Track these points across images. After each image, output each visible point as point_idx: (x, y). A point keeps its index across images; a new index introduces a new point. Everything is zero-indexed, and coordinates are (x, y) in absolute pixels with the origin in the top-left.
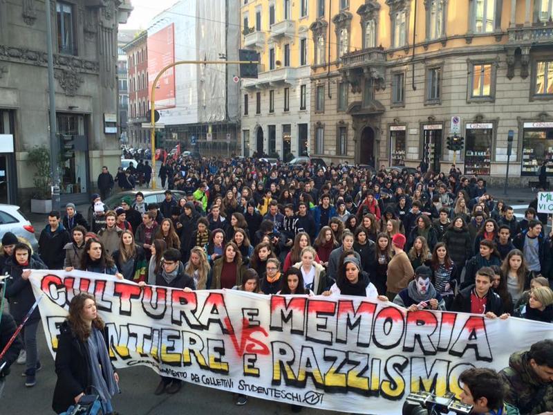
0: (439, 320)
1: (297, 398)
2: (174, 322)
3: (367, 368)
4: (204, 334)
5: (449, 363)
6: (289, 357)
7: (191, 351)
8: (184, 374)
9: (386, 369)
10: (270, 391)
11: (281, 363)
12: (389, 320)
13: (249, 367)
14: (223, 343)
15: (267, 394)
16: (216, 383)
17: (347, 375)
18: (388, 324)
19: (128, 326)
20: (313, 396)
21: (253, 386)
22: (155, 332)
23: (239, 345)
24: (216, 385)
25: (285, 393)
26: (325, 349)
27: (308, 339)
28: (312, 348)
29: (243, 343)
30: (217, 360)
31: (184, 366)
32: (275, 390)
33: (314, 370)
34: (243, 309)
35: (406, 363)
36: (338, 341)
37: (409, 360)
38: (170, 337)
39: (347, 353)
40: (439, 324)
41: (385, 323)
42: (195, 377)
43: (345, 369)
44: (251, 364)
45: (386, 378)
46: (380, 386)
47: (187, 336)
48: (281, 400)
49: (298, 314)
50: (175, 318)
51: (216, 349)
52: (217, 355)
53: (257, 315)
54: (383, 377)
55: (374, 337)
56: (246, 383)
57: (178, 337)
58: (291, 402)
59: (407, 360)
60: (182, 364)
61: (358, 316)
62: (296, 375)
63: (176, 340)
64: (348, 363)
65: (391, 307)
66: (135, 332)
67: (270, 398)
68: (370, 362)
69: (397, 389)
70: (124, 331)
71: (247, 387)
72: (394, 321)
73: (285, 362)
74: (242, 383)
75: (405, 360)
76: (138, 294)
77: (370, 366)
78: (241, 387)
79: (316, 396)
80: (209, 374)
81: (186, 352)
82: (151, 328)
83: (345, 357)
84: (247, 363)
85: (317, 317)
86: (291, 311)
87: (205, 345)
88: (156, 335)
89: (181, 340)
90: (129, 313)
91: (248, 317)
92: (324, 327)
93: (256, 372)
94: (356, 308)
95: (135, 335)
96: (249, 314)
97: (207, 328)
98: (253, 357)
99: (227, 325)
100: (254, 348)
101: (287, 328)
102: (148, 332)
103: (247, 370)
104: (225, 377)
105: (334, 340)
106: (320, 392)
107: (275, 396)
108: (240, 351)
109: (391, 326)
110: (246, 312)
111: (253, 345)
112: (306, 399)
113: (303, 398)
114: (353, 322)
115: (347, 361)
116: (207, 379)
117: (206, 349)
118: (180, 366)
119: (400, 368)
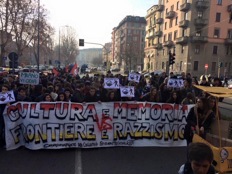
0: (174, 108)
1: (124, 143)
2: (71, 119)
3: (149, 129)
4: (85, 123)
5: (178, 125)
6: (120, 128)
7: (78, 132)
8: (74, 144)
9: (156, 128)
10: (113, 143)
11: (117, 131)
12: (156, 109)
13: (104, 135)
14: (93, 126)
15: (112, 144)
16: (90, 145)
17: (142, 132)
18: (156, 111)
19: (47, 124)
20: (130, 142)
21: (106, 143)
22: (61, 125)
23: (100, 126)
24: (90, 146)
25: (119, 142)
26: (134, 123)
27: (128, 120)
28: (129, 123)
29: (102, 125)
30: (90, 134)
31: (75, 140)
32: (115, 142)
33: (130, 131)
34: (103, 110)
35: (163, 126)
36: (139, 119)
37: (164, 125)
38: (68, 127)
39: (142, 124)
40: (174, 110)
41: (154, 110)
42: (80, 145)
43: (141, 130)
44: (105, 134)
45: (156, 132)
46: (154, 135)
47: (76, 125)
48: (118, 145)
49: (124, 110)
50: (72, 117)
51: (90, 129)
52: (91, 132)
53: (108, 112)
54: (155, 131)
55: (151, 116)
56: (103, 142)
57: (72, 127)
58: (122, 145)
59: (163, 125)
60: (74, 139)
61: (145, 109)
62: (123, 135)
63: (71, 128)
64: (142, 128)
65: (156, 104)
66: (50, 127)
67: (113, 146)
68: (150, 126)
69: (160, 135)
70: (45, 127)
71: (104, 144)
72: (157, 110)
73: (119, 130)
74: (101, 143)
75: (162, 125)
76: (53, 108)
77: (150, 128)
78: (101, 144)
79: (131, 142)
80: (87, 142)
81: (76, 133)
82: (59, 124)
83: (141, 125)
84: (103, 134)
85: (131, 110)
86: (122, 109)
87: (86, 128)
88: (61, 126)
89: (73, 128)
90: (48, 118)
91: (105, 113)
92: (134, 114)
93: (107, 137)
94: (144, 106)
95: (50, 128)
96: (105, 112)
97: (87, 120)
98: (105, 131)
99: (96, 117)
100: (106, 127)
101: (120, 116)
102: (57, 126)
103: (103, 137)
104: (94, 142)
105: (137, 119)
106: (133, 140)
107: (116, 144)
108: (100, 129)
109: (157, 111)
110: (104, 111)
111: (106, 126)
112: (127, 143)
113: (126, 143)
114: (143, 111)
115: (142, 127)
116: (86, 144)
117: (85, 130)
118: (73, 140)
119: (161, 128)
